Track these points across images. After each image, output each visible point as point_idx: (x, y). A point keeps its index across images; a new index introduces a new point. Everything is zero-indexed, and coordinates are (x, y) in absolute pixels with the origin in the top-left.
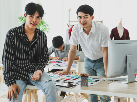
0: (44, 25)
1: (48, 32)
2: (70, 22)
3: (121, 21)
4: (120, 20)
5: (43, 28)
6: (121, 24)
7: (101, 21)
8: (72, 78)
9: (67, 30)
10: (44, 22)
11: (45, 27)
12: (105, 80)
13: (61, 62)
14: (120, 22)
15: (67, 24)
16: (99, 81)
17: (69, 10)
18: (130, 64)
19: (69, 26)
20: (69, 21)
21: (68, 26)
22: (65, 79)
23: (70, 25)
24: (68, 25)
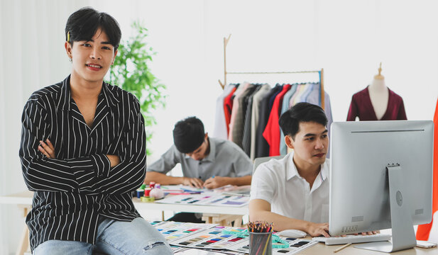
0: (154, 85)
1: (164, 105)
2: (227, 75)
3: (380, 70)
4: (379, 67)
5: (150, 95)
6: (379, 78)
7: (320, 70)
8: (226, 237)
9: (219, 99)
10: (154, 78)
11: (156, 93)
12: (324, 243)
13: (199, 193)
14: (377, 73)
15: (219, 81)
16: (305, 246)
17: (225, 41)
18: (398, 193)
19: (225, 87)
20: (226, 73)
21: (223, 87)
22: (205, 241)
23: (228, 83)
24: (223, 83)
